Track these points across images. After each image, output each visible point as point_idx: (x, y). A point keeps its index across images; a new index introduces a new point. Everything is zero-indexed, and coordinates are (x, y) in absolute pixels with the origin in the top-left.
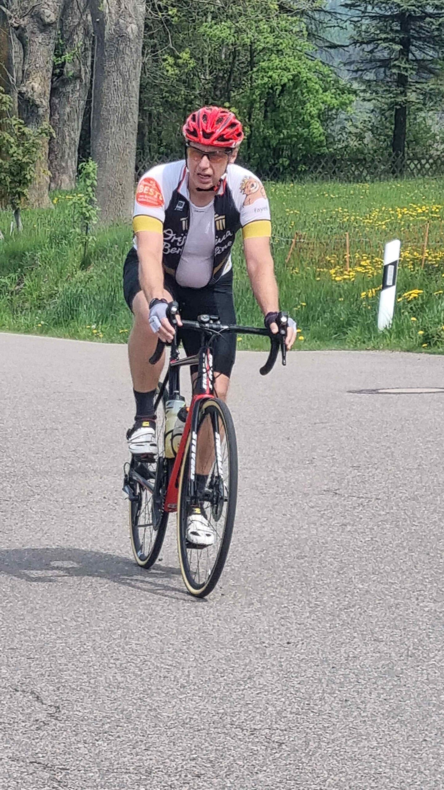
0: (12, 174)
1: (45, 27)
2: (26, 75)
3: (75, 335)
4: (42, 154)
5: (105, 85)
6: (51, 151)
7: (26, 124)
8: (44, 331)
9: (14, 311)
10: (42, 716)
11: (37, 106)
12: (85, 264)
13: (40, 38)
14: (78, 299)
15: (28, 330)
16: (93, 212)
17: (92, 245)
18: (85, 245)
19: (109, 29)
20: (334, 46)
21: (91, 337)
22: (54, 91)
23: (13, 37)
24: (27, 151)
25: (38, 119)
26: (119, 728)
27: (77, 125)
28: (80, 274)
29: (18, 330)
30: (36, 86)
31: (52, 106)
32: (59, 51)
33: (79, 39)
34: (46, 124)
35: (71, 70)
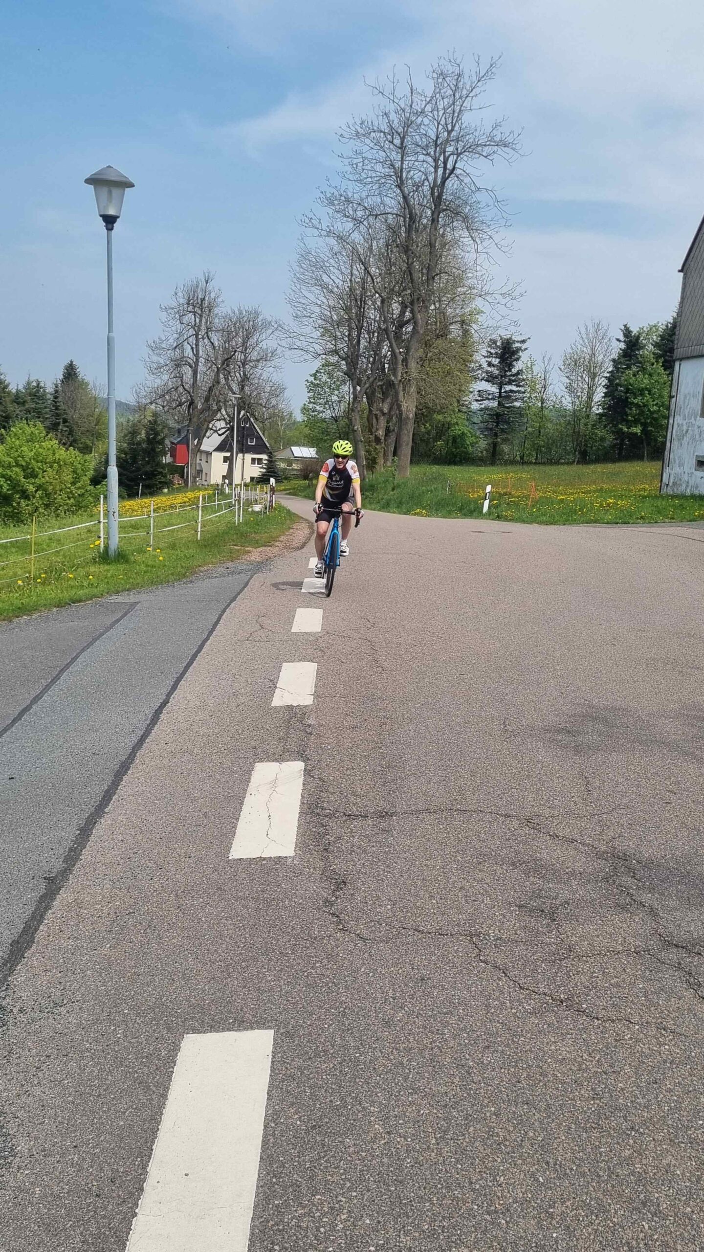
1: (384, 414)
3: (389, 512)
4: (382, 454)
5: (402, 433)
7: (377, 444)
8: (379, 510)
9: (370, 504)
11: (381, 439)
12: (393, 489)
13: (382, 418)
14: (390, 500)
15: (374, 510)
16: (396, 473)
18: (394, 484)
19: (404, 415)
20: (475, 423)
22: (386, 435)
23: (374, 418)
24: (377, 454)
25: (381, 443)
27: (393, 445)
30: (380, 433)
31: (385, 440)
32: (388, 422)
33: (394, 419)
35: (392, 428)
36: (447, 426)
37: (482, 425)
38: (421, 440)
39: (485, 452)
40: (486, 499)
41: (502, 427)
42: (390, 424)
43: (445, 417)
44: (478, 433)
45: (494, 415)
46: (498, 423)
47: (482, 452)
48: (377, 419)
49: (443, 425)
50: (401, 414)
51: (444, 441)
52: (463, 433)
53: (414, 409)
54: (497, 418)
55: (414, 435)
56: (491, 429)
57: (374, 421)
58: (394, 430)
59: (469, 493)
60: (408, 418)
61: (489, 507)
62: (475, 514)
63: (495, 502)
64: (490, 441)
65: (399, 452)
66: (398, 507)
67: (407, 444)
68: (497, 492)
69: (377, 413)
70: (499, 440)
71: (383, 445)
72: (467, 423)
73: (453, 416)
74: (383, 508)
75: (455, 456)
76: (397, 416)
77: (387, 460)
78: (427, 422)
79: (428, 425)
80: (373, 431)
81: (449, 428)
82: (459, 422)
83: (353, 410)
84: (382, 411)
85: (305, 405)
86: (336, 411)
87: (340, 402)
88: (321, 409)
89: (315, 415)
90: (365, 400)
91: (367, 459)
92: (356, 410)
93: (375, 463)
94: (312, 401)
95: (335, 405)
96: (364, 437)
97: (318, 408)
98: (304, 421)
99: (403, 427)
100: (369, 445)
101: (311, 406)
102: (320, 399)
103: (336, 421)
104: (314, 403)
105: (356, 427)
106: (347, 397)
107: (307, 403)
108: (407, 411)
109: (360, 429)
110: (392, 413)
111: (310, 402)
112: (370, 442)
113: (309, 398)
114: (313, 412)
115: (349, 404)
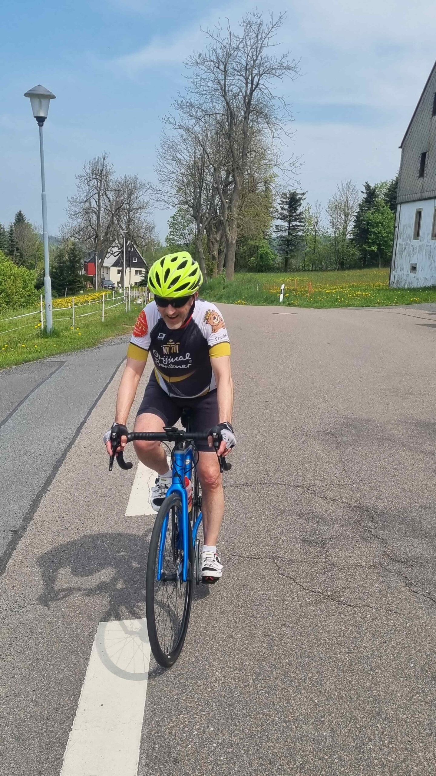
1: (217, 241)
2: (213, 251)
5: (229, 253)
6: (218, 266)
7: (213, 260)
11: (215, 257)
12: (224, 288)
13: (216, 244)
14: (222, 295)
16: (225, 278)
18: (224, 285)
20: (274, 246)
21: (225, 303)
22: (219, 254)
27: (223, 261)
30: (215, 253)
31: (218, 257)
35: (222, 250)
36: (256, 248)
37: (278, 247)
38: (241, 257)
39: (280, 264)
40: (281, 293)
41: (291, 248)
42: (221, 247)
43: (255, 243)
44: (276, 252)
45: (286, 240)
46: (288, 246)
47: (279, 264)
48: (213, 244)
49: (254, 247)
50: (228, 241)
51: (255, 257)
52: (266, 253)
53: (236, 238)
54: (288, 243)
55: (236, 254)
56: (284, 250)
57: (211, 245)
58: (223, 251)
59: (271, 290)
60: (232, 243)
61: (284, 298)
62: (275, 303)
63: (287, 295)
64: (283, 257)
65: (227, 265)
66: (227, 299)
67: (232, 260)
68: (288, 289)
69: (213, 240)
70: (289, 256)
71: (217, 261)
72: (269, 246)
73: (260, 242)
74: (218, 300)
75: (262, 267)
76: (225, 243)
77: (220, 270)
78: (244, 246)
79: (245, 247)
80: (211, 252)
81: (258, 249)
82: (264, 245)
83: (198, 239)
84: (216, 239)
85: (167, 236)
86: (187, 240)
87: (189, 234)
88: (178, 239)
89: (174, 243)
90: (205, 232)
91: (207, 270)
92: (200, 239)
93: (212, 272)
94: (172, 233)
95: (186, 236)
96: (205, 256)
97: (176, 238)
98: (167, 247)
99: (230, 249)
100: (208, 261)
101: (171, 237)
102: (177, 232)
103: (187, 246)
104: (173, 235)
105: (200, 250)
106: (194, 231)
107: (169, 235)
108: (231, 239)
109: (202, 251)
110: (223, 240)
111: (171, 235)
112: (209, 259)
113: (170, 232)
114: (173, 240)
115: (195, 235)
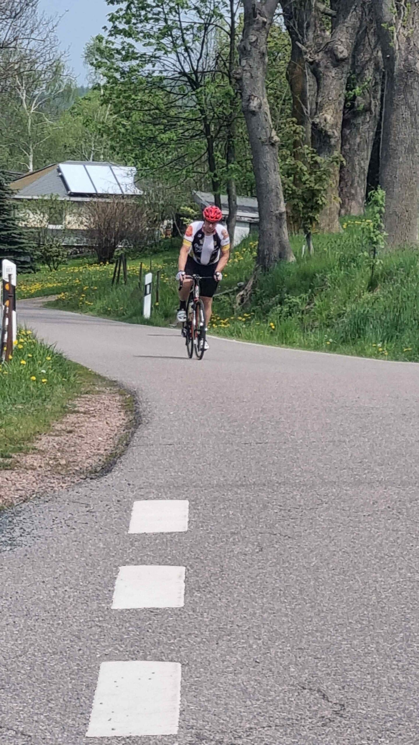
0: (304, 200)
1: (338, 62)
2: (319, 107)
3: (361, 353)
4: (333, 182)
5: (394, 117)
6: (342, 179)
7: (319, 153)
8: (332, 348)
9: (304, 330)
10: (327, 713)
11: (329, 137)
12: (372, 286)
13: (333, 73)
14: (365, 319)
15: (317, 347)
16: (381, 236)
17: (379, 269)
18: (373, 268)
19: (399, 65)
21: (377, 355)
22: (346, 123)
23: (308, 71)
24: (319, 180)
25: (331, 148)
26: (401, 726)
27: (367, 154)
28: (367, 296)
29: (307, 347)
30: (329, 117)
32: (350, 86)
33: (369, 74)
34: (336, 154)
35: (361, 103)
42: (358, 90)
48: (316, 73)
50: (390, 60)
57: (310, 81)
65: (386, 175)
69: (318, 58)
76: (377, 69)
77: (353, 197)
80: (308, 111)
83: (244, 52)
84: (331, 52)
85: (100, 39)
87: (205, 27)
88: (149, 51)
89: (132, 70)
92: (255, 53)
93: (317, 207)
94: (122, 26)
95: (189, 38)
96: (278, 129)
98: (97, 87)
100: (295, 155)
101: (118, 42)
102: (147, 19)
103: (194, 84)
104: (128, 34)
105: (254, 104)
106: (227, 16)
107: (105, 34)
109: (266, 108)
111: (116, 31)
112: (296, 144)
113: (113, 19)
